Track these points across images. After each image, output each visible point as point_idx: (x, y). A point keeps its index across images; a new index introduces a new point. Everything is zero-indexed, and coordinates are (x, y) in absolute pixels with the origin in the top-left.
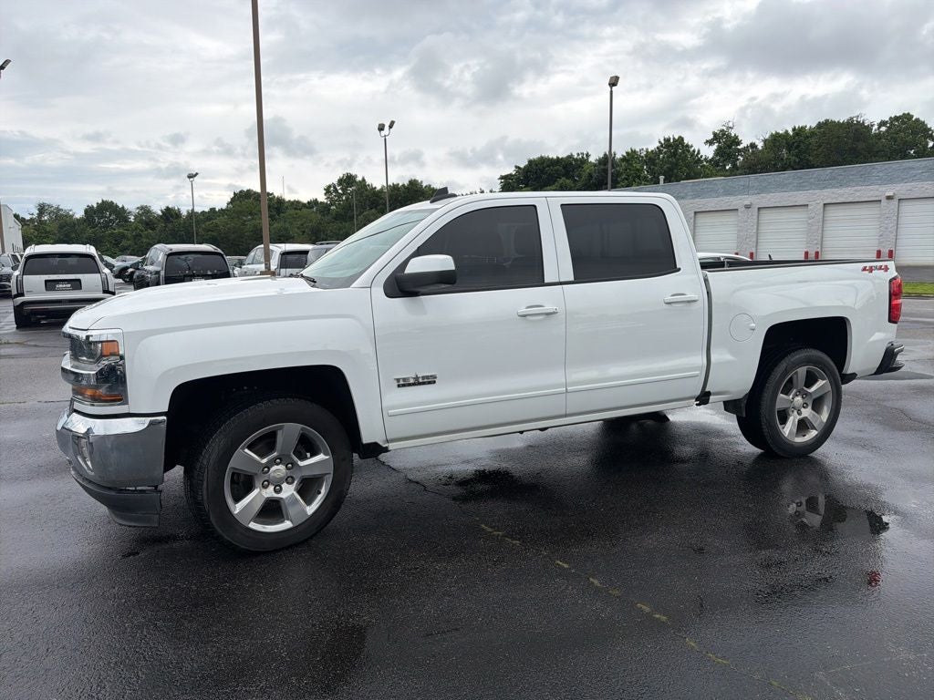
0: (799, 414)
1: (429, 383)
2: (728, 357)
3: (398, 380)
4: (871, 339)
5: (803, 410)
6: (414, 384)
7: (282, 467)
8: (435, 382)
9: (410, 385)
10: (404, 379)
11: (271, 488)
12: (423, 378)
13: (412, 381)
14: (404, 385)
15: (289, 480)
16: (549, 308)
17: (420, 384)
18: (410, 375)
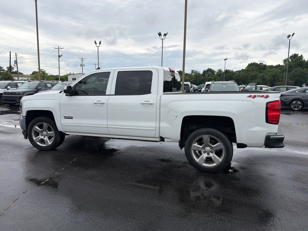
0: (208, 154)
1: (71, 118)
2: (167, 125)
3: (64, 117)
4: (251, 129)
5: (210, 153)
6: (68, 118)
7: (45, 132)
8: (72, 118)
9: (67, 118)
10: (66, 117)
11: (43, 136)
12: (70, 117)
13: (67, 117)
14: (66, 118)
15: (47, 135)
16: (102, 102)
17: (69, 118)
18: (67, 116)
